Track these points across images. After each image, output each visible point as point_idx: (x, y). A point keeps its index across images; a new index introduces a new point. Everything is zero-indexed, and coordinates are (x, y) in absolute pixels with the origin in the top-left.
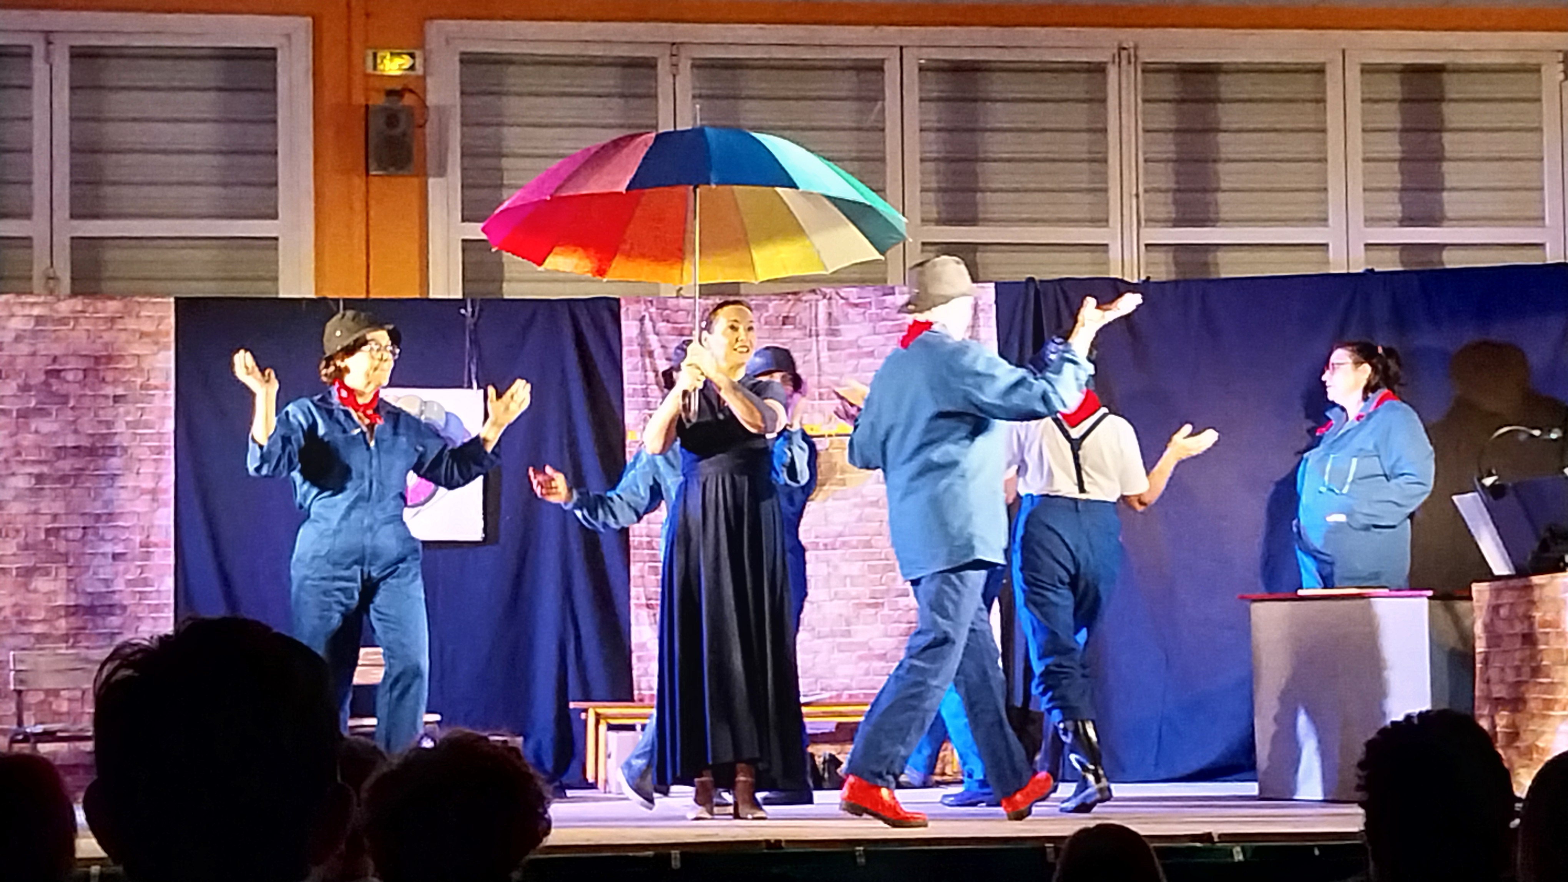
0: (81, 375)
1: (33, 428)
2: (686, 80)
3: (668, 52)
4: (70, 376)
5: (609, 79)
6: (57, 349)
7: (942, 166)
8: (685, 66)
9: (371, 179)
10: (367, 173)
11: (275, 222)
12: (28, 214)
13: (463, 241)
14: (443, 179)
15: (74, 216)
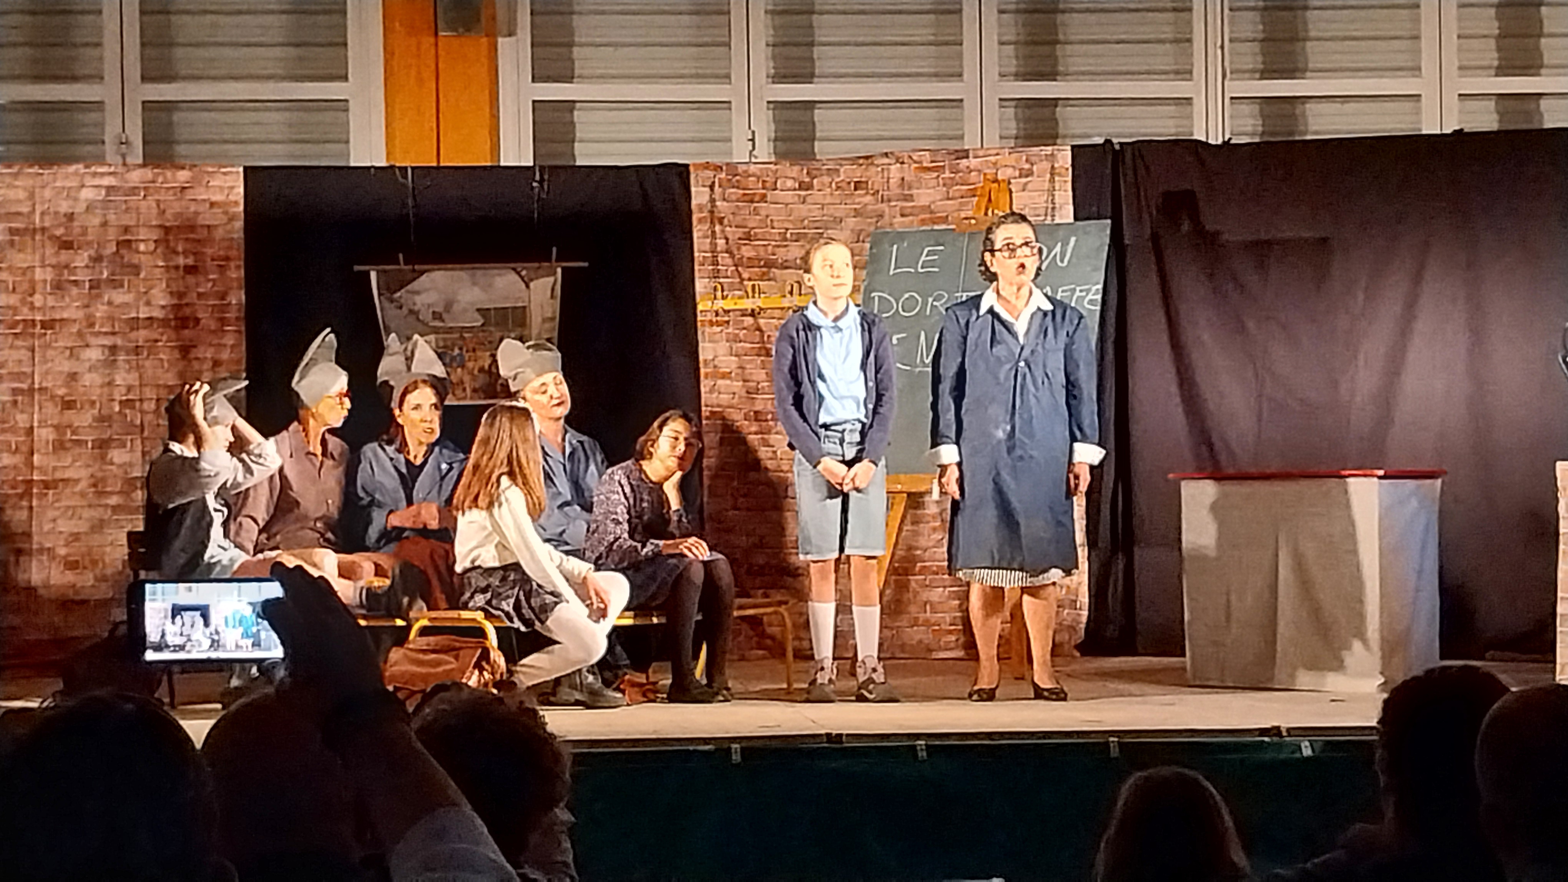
0: (152, 246)
1: (106, 299)
4: (142, 247)
6: (128, 220)
7: (1022, 18)
9: (440, 39)
10: (436, 34)
11: (344, 84)
12: (98, 78)
13: (534, 102)
14: (513, 39)
15: (144, 79)
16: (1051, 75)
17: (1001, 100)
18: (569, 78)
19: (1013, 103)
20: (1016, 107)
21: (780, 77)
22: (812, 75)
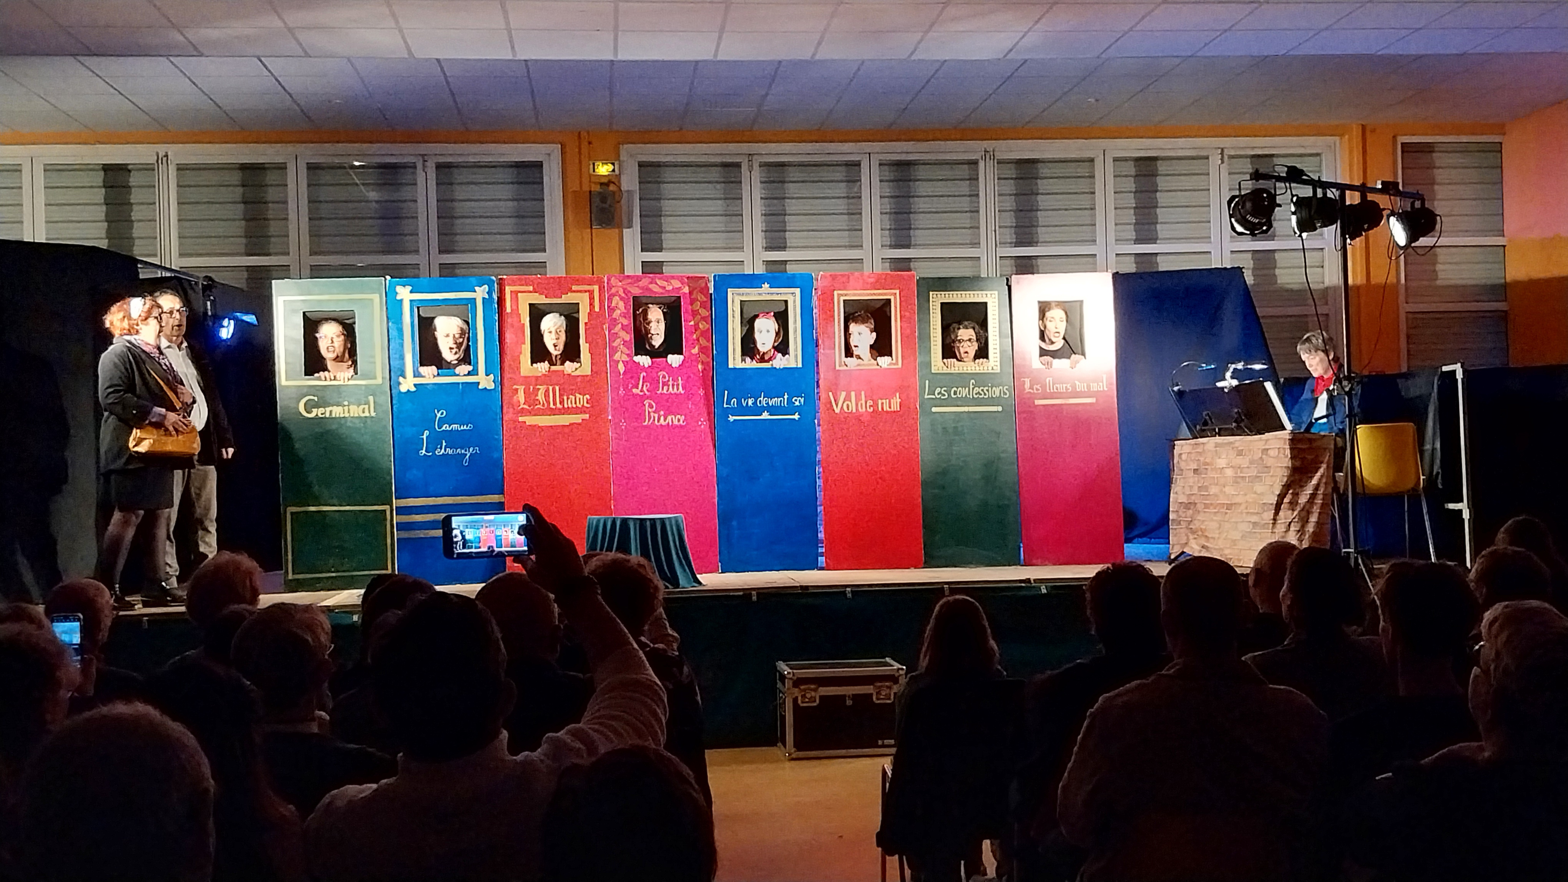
2: (757, 174)
3: (747, 160)
5: (715, 174)
7: (893, 216)
8: (756, 166)
9: (593, 231)
10: (591, 228)
11: (544, 254)
12: (417, 251)
13: (642, 262)
14: (631, 229)
15: (440, 252)
16: (908, 246)
17: (882, 259)
18: (660, 250)
19: (889, 260)
20: (890, 262)
21: (768, 248)
22: (785, 247)
